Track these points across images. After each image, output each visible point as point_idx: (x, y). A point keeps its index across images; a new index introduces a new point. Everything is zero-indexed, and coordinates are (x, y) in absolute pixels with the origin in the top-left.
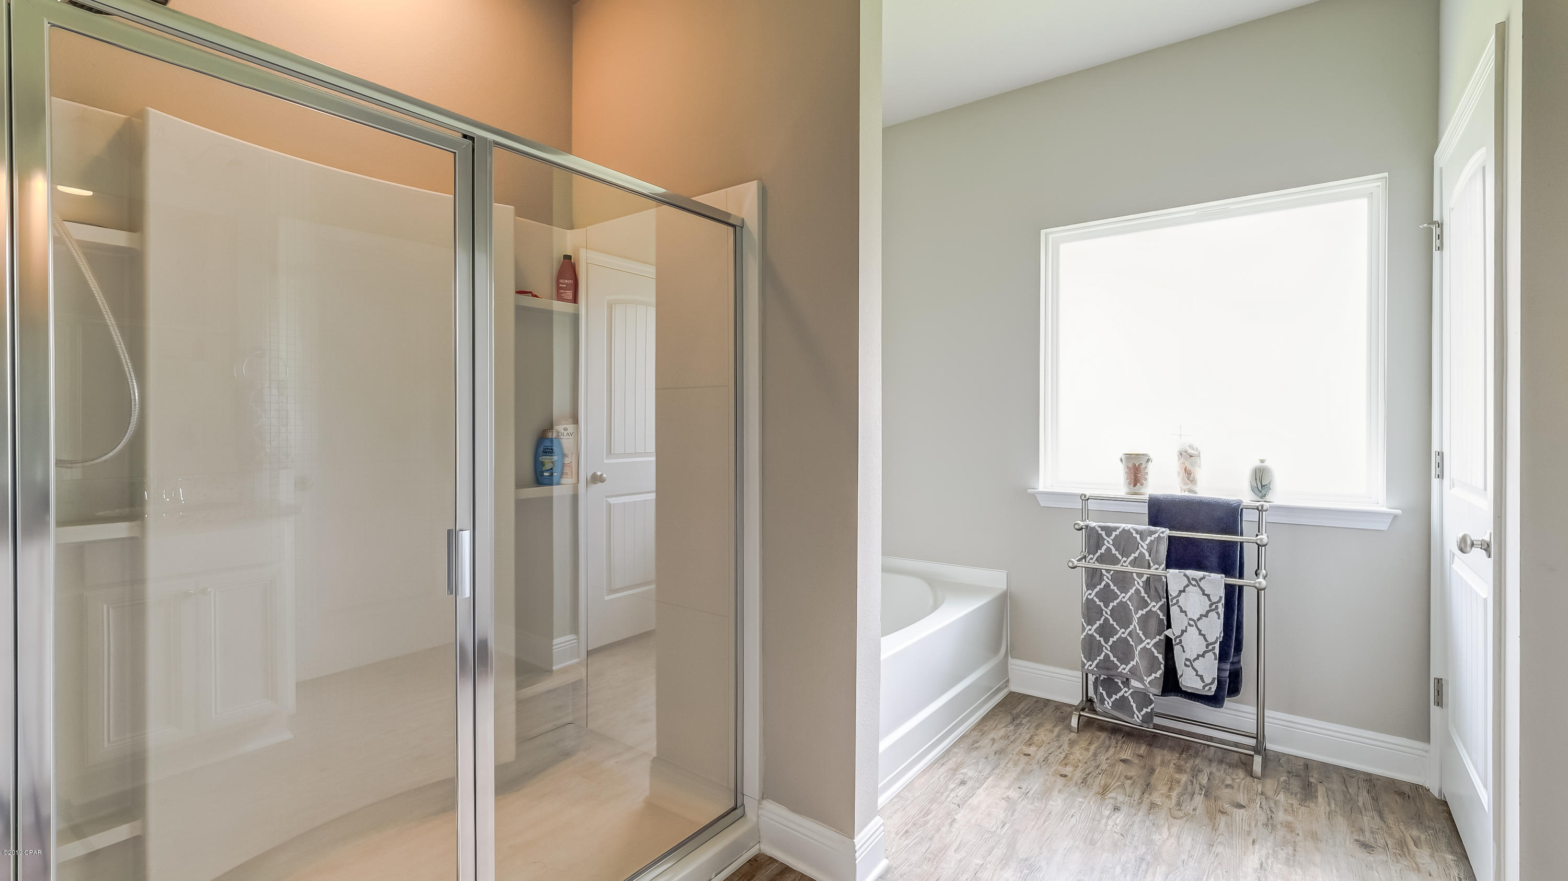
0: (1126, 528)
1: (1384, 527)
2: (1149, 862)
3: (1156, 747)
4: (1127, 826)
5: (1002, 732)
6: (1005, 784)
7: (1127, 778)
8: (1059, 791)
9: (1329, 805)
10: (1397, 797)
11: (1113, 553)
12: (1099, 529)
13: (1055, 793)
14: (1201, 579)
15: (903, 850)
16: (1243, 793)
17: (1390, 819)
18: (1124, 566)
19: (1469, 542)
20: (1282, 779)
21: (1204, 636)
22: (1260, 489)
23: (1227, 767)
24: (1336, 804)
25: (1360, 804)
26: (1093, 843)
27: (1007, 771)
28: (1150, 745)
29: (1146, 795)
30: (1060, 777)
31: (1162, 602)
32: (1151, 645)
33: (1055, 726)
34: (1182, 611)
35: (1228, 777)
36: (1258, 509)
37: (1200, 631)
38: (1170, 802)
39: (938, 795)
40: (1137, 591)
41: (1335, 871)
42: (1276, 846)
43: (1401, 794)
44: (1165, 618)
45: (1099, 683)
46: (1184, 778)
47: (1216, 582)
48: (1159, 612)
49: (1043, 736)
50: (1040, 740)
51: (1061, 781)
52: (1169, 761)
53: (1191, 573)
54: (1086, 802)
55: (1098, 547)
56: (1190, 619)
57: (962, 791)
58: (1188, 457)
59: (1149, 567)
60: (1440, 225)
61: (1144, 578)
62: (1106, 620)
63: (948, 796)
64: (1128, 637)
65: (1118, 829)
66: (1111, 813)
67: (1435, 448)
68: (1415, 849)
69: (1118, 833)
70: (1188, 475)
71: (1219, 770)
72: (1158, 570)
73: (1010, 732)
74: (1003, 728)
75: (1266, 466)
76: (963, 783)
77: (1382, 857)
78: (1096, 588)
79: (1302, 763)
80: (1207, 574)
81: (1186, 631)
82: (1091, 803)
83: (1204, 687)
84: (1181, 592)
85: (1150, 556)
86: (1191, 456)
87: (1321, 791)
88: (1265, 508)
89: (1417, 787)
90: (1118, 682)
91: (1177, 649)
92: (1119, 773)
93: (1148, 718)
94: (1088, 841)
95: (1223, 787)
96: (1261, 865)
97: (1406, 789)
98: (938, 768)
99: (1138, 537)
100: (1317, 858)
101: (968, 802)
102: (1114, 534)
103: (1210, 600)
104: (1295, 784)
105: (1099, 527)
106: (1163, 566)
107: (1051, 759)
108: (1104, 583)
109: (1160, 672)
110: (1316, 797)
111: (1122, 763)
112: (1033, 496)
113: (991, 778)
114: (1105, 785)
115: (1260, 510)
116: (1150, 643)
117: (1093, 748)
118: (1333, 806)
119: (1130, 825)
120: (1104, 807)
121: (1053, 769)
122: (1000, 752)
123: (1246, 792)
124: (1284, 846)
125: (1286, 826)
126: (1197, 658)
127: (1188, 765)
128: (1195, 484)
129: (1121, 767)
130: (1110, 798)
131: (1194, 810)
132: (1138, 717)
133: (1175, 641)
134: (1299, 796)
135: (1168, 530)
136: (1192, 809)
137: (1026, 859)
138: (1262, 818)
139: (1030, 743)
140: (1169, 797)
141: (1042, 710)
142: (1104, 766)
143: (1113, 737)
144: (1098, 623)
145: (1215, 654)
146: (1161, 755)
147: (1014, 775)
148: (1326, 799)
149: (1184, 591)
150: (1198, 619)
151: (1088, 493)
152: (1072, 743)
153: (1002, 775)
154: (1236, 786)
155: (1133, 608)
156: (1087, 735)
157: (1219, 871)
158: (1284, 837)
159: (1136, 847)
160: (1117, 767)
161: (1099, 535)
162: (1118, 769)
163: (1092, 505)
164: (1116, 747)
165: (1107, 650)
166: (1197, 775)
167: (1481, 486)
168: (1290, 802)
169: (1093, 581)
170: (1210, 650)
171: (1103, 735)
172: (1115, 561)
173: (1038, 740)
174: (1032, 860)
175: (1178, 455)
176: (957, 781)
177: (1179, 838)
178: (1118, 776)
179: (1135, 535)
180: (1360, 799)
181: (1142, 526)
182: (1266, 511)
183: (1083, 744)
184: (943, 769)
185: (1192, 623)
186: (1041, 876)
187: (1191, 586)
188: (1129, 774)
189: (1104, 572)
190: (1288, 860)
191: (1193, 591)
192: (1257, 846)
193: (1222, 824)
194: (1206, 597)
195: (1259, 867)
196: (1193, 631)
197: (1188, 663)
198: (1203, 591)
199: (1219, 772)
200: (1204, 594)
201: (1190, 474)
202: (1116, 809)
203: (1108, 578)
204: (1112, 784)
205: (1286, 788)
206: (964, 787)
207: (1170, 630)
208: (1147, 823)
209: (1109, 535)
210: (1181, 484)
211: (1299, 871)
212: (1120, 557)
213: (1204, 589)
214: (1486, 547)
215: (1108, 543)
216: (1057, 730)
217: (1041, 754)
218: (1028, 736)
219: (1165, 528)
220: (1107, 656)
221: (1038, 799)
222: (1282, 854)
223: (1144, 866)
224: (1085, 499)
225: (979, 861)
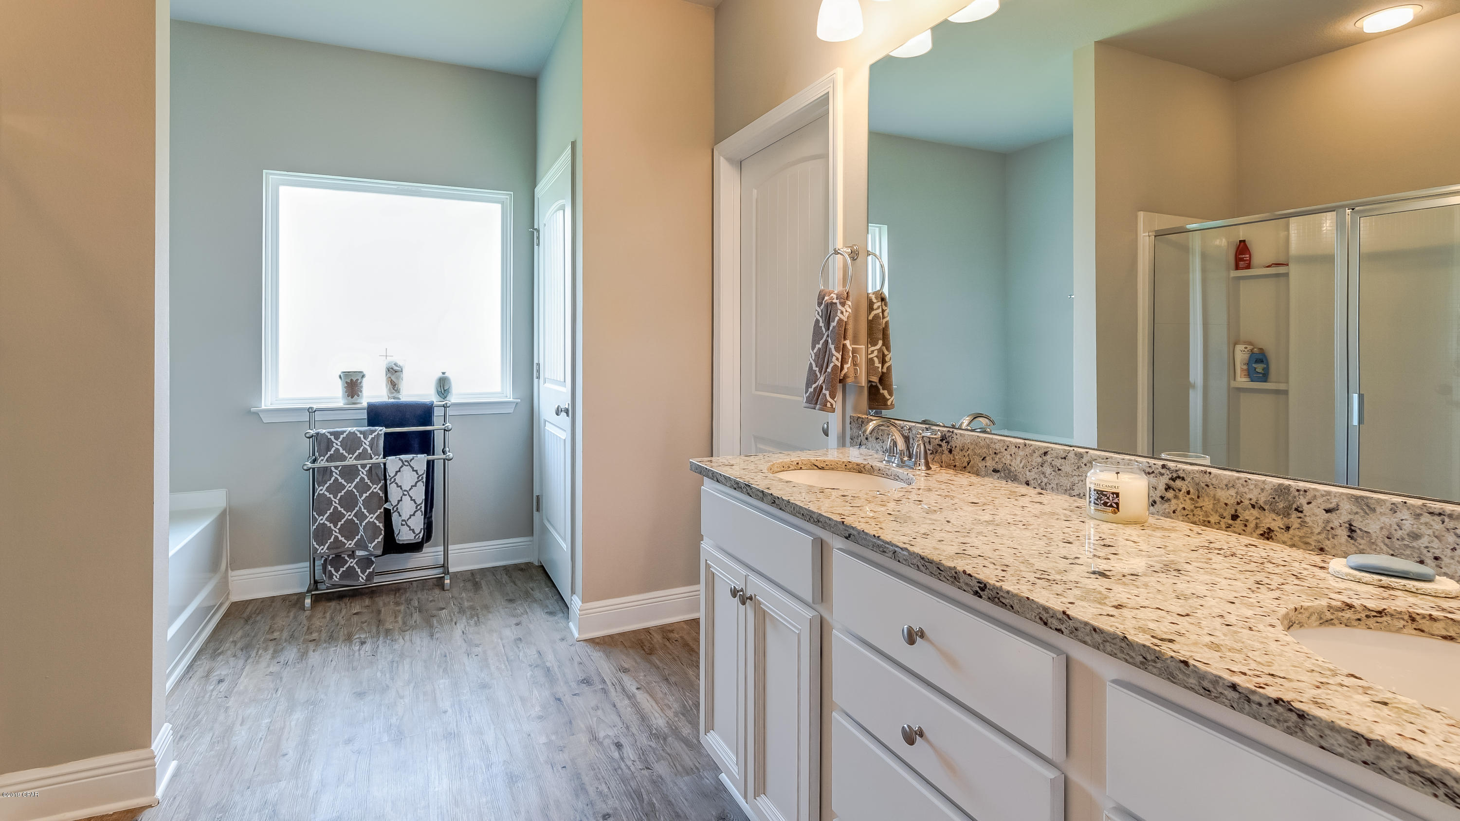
0: (351, 431)
1: (511, 410)
2: (397, 661)
3: (376, 597)
4: (375, 650)
5: (240, 633)
6: (263, 664)
7: (363, 623)
8: (314, 651)
9: (489, 589)
10: (519, 572)
11: (341, 452)
12: (329, 435)
13: (311, 653)
14: (411, 461)
15: (186, 749)
16: (442, 601)
17: (519, 583)
18: (351, 461)
19: (560, 410)
20: (461, 585)
21: (414, 500)
22: (443, 392)
23: (428, 591)
24: (492, 587)
25: (504, 582)
26: (354, 669)
27: (260, 657)
28: (371, 597)
29: (381, 627)
30: (310, 643)
31: (382, 484)
32: (374, 518)
33: (288, 612)
34: (398, 486)
35: (430, 596)
36: (444, 406)
37: (411, 497)
38: (398, 624)
39: (199, 700)
40: (362, 479)
41: (500, 618)
42: (468, 620)
43: (522, 570)
44: (383, 495)
45: (328, 562)
46: (402, 608)
47: (420, 460)
48: (379, 491)
49: (282, 623)
50: (280, 625)
51: (312, 646)
52: (389, 602)
53: (403, 457)
54: (339, 649)
55: (328, 449)
56: (405, 491)
57: (223, 687)
58: (393, 374)
59: (371, 458)
60: (538, 231)
61: (367, 468)
62: (336, 508)
63: (211, 696)
64: (354, 518)
65: (369, 653)
66: (360, 647)
67: (536, 361)
68: (532, 592)
69: (370, 656)
70: (394, 386)
71: (423, 595)
72: (378, 459)
73: (248, 631)
74: (239, 630)
75: (446, 377)
76: (220, 681)
77: (520, 602)
78: (326, 483)
79: (469, 573)
80: (415, 455)
81: (401, 500)
82: (343, 648)
83: (415, 537)
84: (397, 472)
85: (371, 450)
86: (396, 372)
87: (483, 583)
88: (448, 405)
89: (527, 564)
90: (344, 557)
91: (395, 516)
92: (355, 622)
93: (370, 577)
94: (351, 669)
95: (429, 603)
96: (463, 632)
97: (523, 566)
98: (187, 682)
99: (362, 436)
100: (490, 616)
101: (235, 691)
102: (342, 436)
103: (417, 474)
104: (469, 585)
105: (328, 433)
106: (382, 456)
107: (296, 634)
108: (333, 478)
109: (381, 537)
110: (482, 587)
111: (355, 616)
112: (256, 414)
113: (247, 667)
114: (348, 633)
115: (445, 406)
116: (372, 518)
117: (328, 615)
118: (491, 588)
119: (377, 648)
120: (353, 646)
121: (302, 640)
122: (247, 648)
123: (443, 600)
124: (472, 618)
125: (470, 608)
126: (410, 518)
127: (402, 599)
128: (399, 392)
129: (356, 618)
130: (356, 639)
131: (415, 622)
132: (363, 577)
133: (393, 510)
134: (473, 590)
135: (384, 428)
136: (413, 622)
137: (308, 701)
138: (456, 610)
139: (271, 630)
140: (397, 622)
141: (271, 605)
142: (342, 622)
143: (341, 602)
144: (329, 512)
145: (421, 511)
146: (380, 601)
147: (269, 657)
148: (487, 586)
149: (399, 471)
150: (410, 490)
151: (315, 407)
152: (309, 618)
153: (257, 661)
154: (436, 599)
155: (358, 494)
156: (320, 608)
157: (441, 646)
158: (471, 614)
159: (386, 658)
160: (352, 619)
161: (329, 440)
162: (354, 620)
163: (318, 416)
164: (347, 608)
165: (336, 532)
166: (410, 603)
167: (562, 380)
168: (469, 595)
169: (324, 478)
170: (419, 509)
171: (333, 604)
172: (344, 458)
173: (278, 626)
174: (313, 699)
175: (386, 371)
176: (214, 682)
177: (411, 641)
178: (355, 625)
179: (359, 435)
180: (503, 579)
181: (364, 428)
182: (449, 407)
183: (320, 615)
184: (193, 680)
185: (406, 493)
186: (324, 704)
187: (404, 466)
188: (363, 620)
189: (333, 469)
190: (476, 624)
191: (406, 469)
192: (458, 625)
193: (435, 622)
194: (415, 472)
195: (462, 634)
196: (406, 499)
197: (404, 523)
198: (412, 468)
199: (423, 596)
200: (414, 471)
201: (395, 385)
202: (363, 643)
203: (336, 473)
204: (353, 630)
205: (465, 589)
206: (223, 684)
207: (387, 503)
208: (388, 641)
209: (337, 439)
210: (389, 393)
211: (483, 626)
212: (347, 455)
213: (413, 466)
214: (567, 411)
215: (337, 445)
216: (292, 614)
217: (285, 634)
218: (267, 628)
219: (382, 427)
220: (336, 537)
221: (298, 663)
222: (472, 622)
223: (395, 665)
224: (311, 411)
225: (267, 720)
